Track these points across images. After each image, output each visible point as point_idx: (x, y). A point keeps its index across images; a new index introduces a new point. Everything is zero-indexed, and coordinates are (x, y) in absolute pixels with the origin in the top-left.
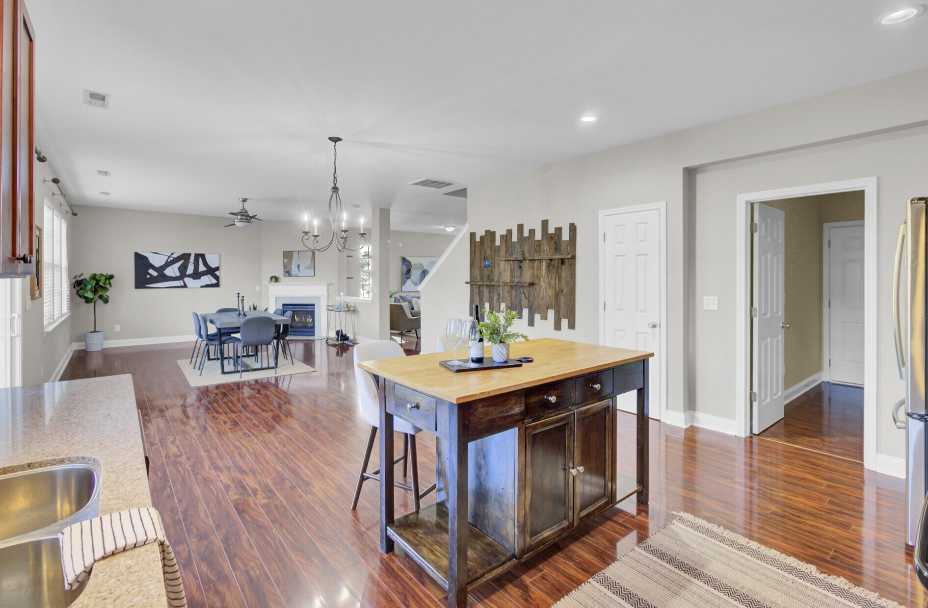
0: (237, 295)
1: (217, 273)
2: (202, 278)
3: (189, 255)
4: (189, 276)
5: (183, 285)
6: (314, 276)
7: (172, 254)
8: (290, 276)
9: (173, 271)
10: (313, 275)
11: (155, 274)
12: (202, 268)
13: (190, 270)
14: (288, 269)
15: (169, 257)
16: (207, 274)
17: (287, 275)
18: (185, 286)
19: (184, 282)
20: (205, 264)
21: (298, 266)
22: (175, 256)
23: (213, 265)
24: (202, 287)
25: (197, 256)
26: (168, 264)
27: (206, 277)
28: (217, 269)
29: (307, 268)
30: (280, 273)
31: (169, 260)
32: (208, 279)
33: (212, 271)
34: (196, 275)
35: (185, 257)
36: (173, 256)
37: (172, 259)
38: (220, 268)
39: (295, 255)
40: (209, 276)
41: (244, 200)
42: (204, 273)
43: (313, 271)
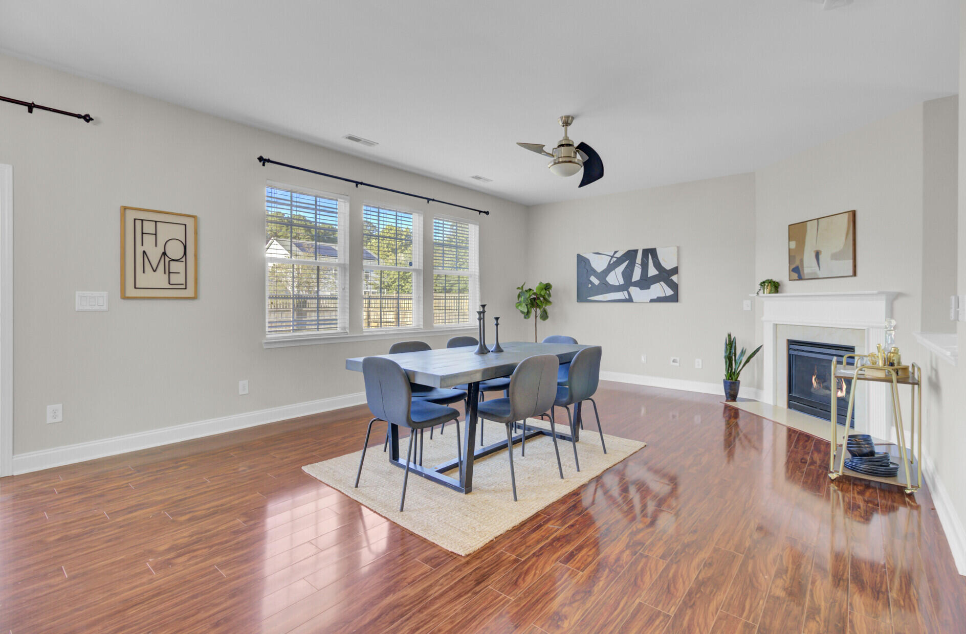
1: (674, 278)
2: (652, 287)
3: (636, 251)
4: (636, 284)
5: (628, 298)
6: (855, 274)
7: (616, 252)
8: (800, 278)
9: (616, 278)
10: (851, 274)
11: (596, 281)
12: (652, 271)
13: (637, 275)
14: (797, 263)
15: (612, 257)
16: (659, 281)
17: (795, 276)
18: (630, 300)
19: (629, 294)
20: (658, 265)
21: (817, 254)
22: (618, 255)
23: (668, 265)
24: (652, 301)
25: (646, 252)
26: (611, 267)
27: (658, 285)
28: (675, 271)
29: (835, 257)
30: (781, 274)
31: (612, 262)
32: (660, 289)
33: (666, 275)
34: (645, 283)
35: (630, 255)
36: (615, 256)
37: (615, 259)
38: (680, 270)
39: (811, 228)
40: (662, 283)
41: (567, 122)
42: (655, 280)
43: (851, 261)
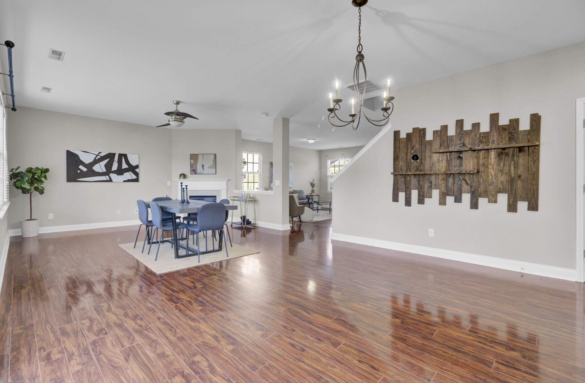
0: (180, 184)
1: (137, 170)
2: (125, 174)
3: (114, 154)
4: (114, 172)
5: (109, 179)
6: (216, 174)
7: (100, 153)
8: (196, 173)
9: (100, 167)
11: (85, 169)
12: (125, 166)
13: (115, 167)
14: (194, 168)
15: (97, 155)
16: (128, 171)
17: (194, 173)
18: (111, 180)
19: (110, 177)
20: (127, 162)
21: (203, 166)
22: (102, 155)
23: (134, 164)
24: (125, 181)
25: (121, 156)
26: (96, 162)
27: (128, 173)
28: (137, 167)
29: (210, 167)
30: (187, 171)
31: (97, 158)
32: (129, 175)
33: (133, 169)
34: (120, 172)
35: (111, 156)
36: (100, 155)
37: (99, 157)
38: (139, 166)
39: (200, 157)
40: (130, 172)
41: (178, 103)
42: (126, 170)
43: (215, 169)
